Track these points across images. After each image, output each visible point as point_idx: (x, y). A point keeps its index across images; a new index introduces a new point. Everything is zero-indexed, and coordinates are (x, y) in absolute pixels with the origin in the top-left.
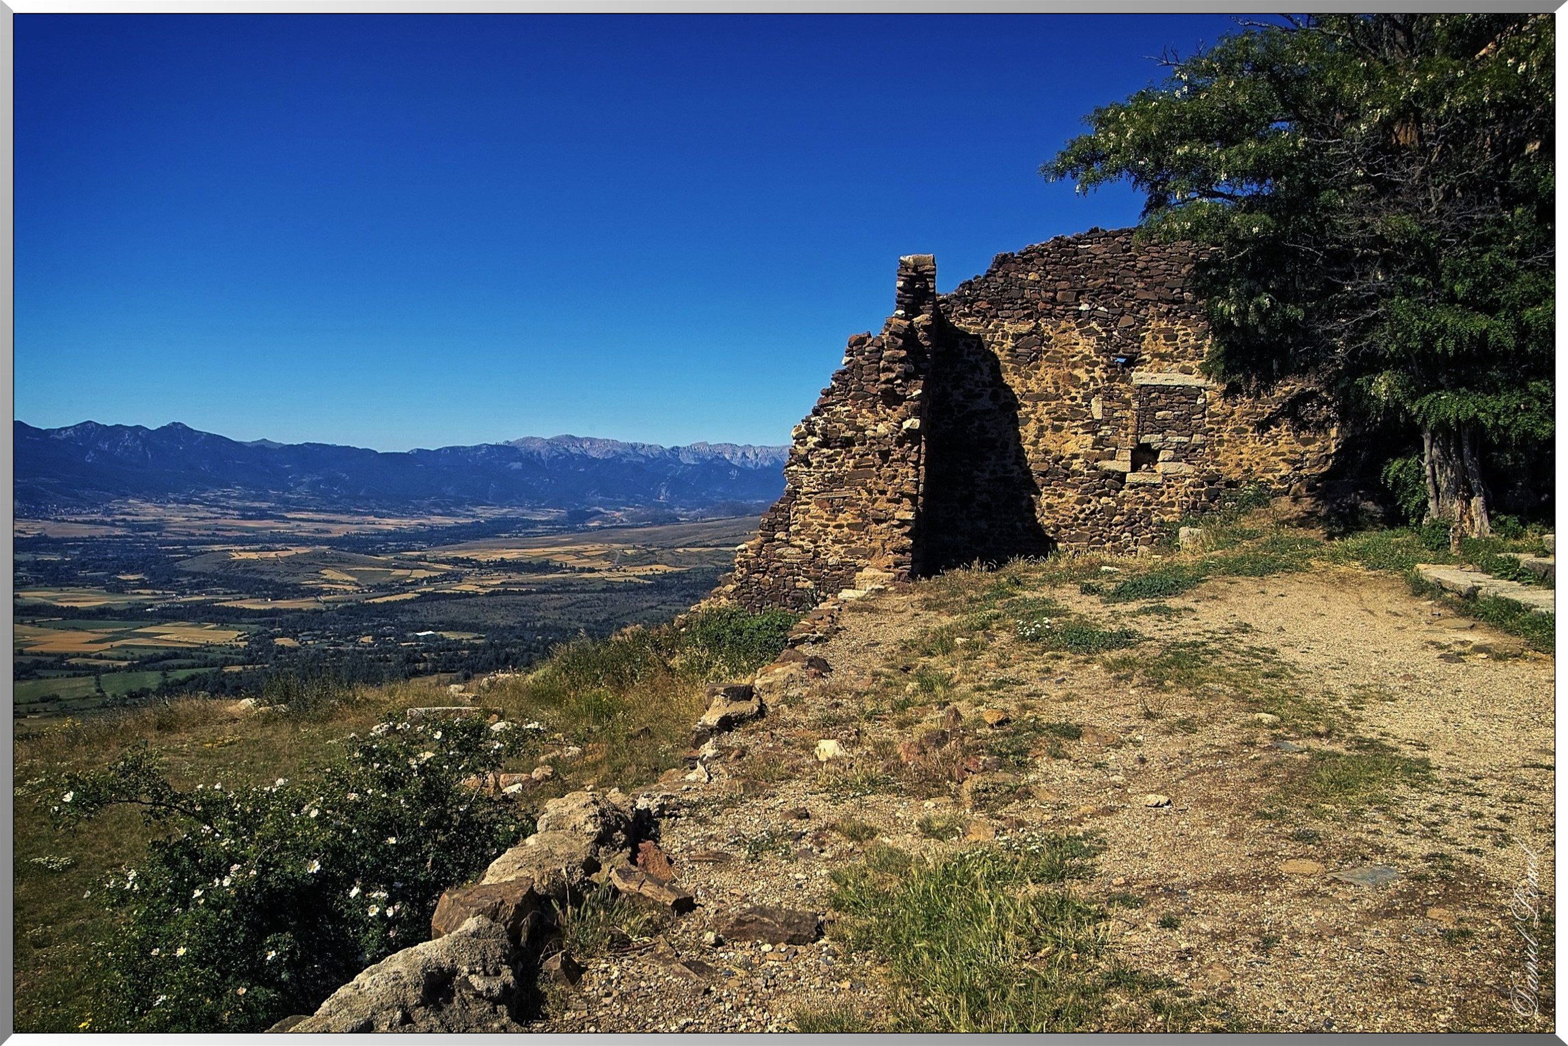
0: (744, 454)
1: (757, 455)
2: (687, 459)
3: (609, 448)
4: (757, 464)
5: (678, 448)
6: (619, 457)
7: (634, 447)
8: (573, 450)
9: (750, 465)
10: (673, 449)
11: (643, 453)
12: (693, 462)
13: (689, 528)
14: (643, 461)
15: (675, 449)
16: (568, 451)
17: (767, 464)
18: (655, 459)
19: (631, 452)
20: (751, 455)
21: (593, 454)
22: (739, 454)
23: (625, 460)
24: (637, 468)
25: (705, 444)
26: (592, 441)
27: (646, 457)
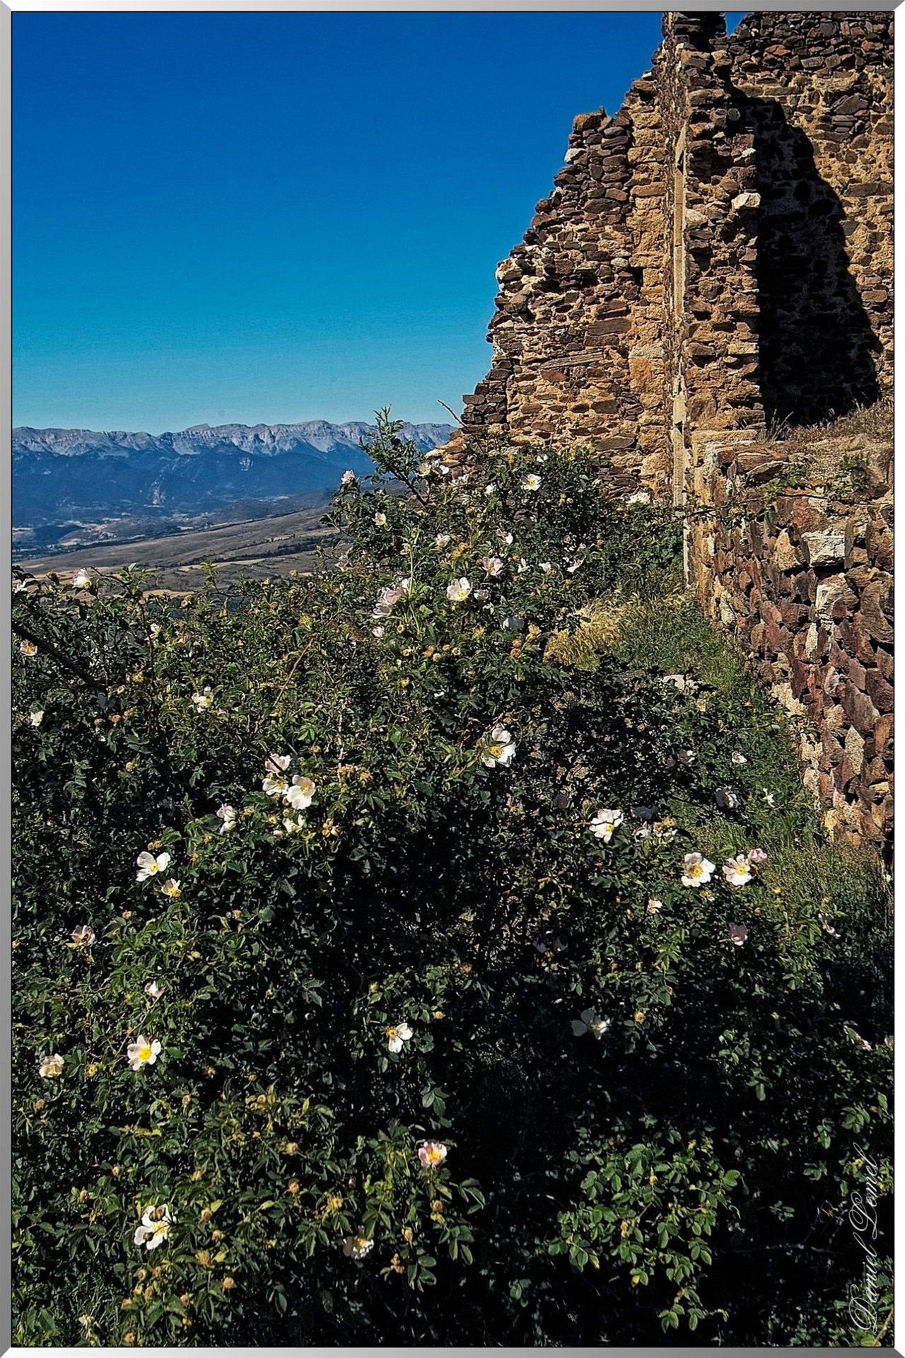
0: (256, 436)
1: (273, 437)
2: (182, 449)
3: (80, 440)
4: (275, 448)
5: (170, 434)
6: (93, 452)
7: (112, 437)
8: (33, 447)
9: (266, 452)
10: (164, 436)
11: (125, 444)
12: (192, 452)
13: (195, 539)
14: (125, 454)
15: (167, 436)
16: (26, 448)
17: (287, 447)
18: (141, 452)
19: (110, 444)
20: (266, 438)
21: (60, 450)
22: (251, 437)
23: (102, 456)
24: (119, 464)
25: (206, 427)
26: (57, 433)
27: (131, 450)
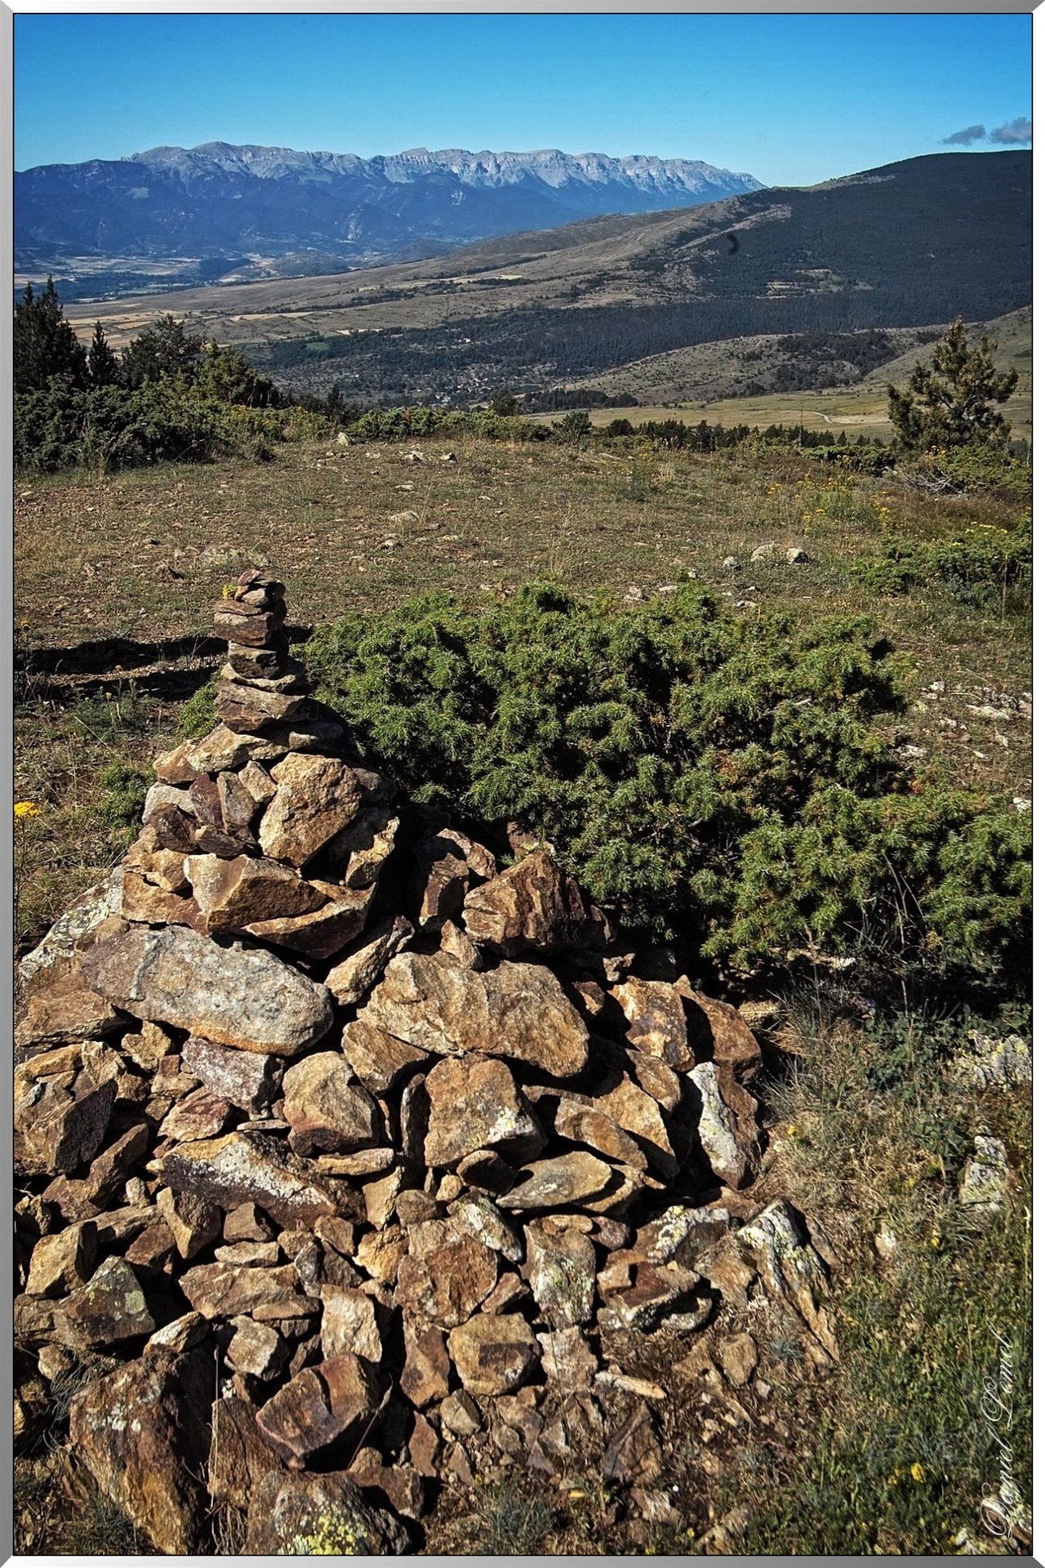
0: (480, 165)
1: (498, 166)
2: (395, 175)
3: (280, 161)
4: (499, 180)
5: (382, 158)
6: (294, 174)
7: (316, 159)
8: (227, 166)
9: (488, 183)
10: (375, 160)
11: (330, 167)
12: (404, 181)
14: (328, 179)
15: (378, 161)
16: (219, 167)
17: (513, 180)
18: (347, 177)
19: (312, 167)
20: (490, 167)
21: (259, 171)
22: (473, 166)
23: (303, 180)
24: (313, 190)
25: (423, 151)
26: (255, 151)
27: (334, 174)
